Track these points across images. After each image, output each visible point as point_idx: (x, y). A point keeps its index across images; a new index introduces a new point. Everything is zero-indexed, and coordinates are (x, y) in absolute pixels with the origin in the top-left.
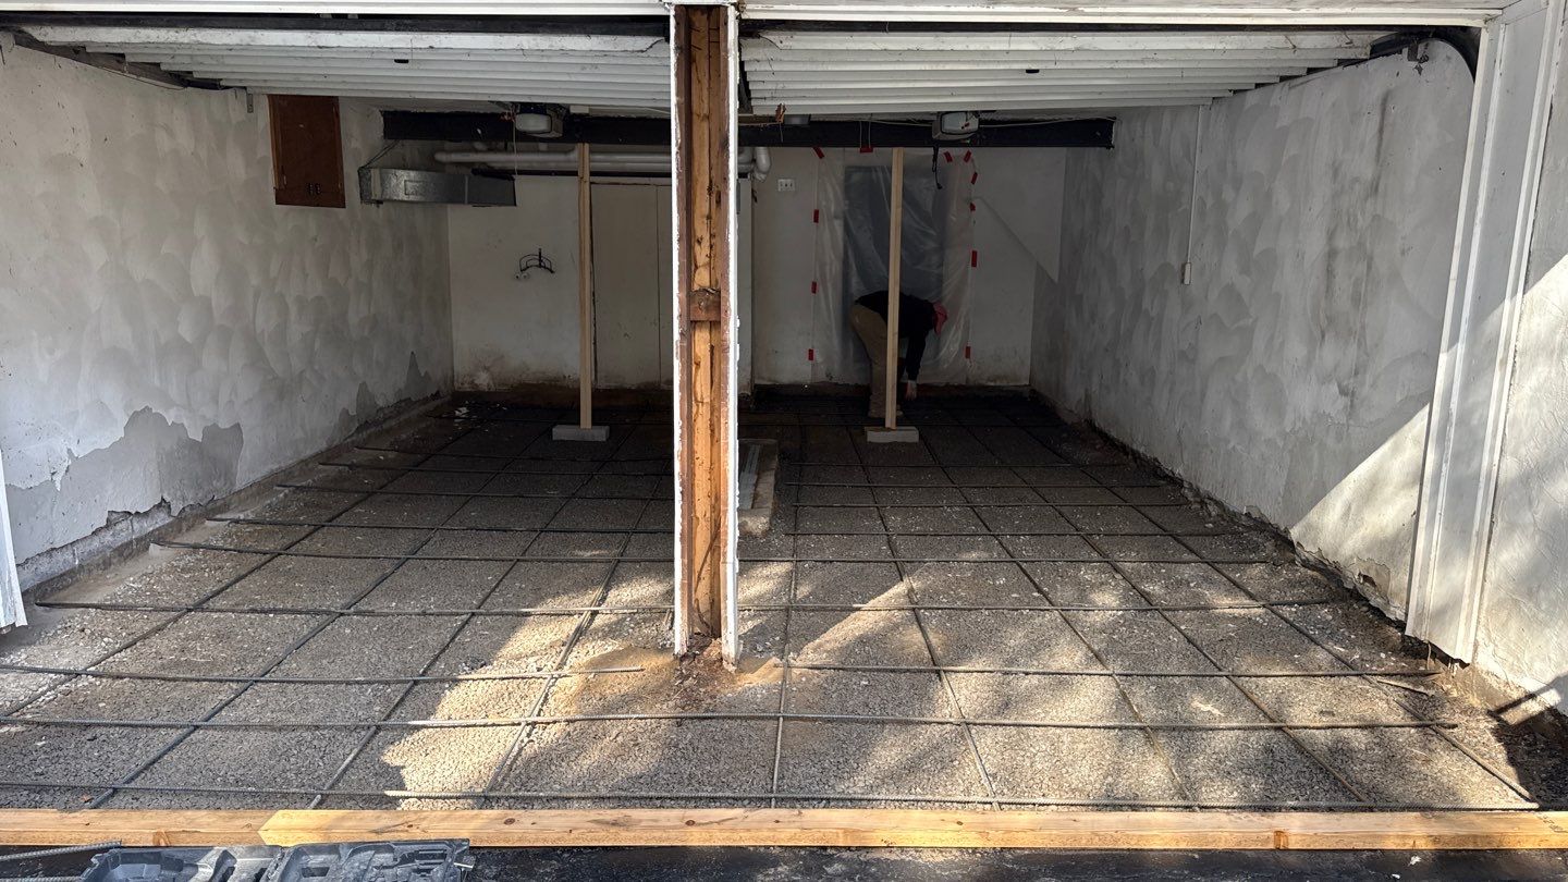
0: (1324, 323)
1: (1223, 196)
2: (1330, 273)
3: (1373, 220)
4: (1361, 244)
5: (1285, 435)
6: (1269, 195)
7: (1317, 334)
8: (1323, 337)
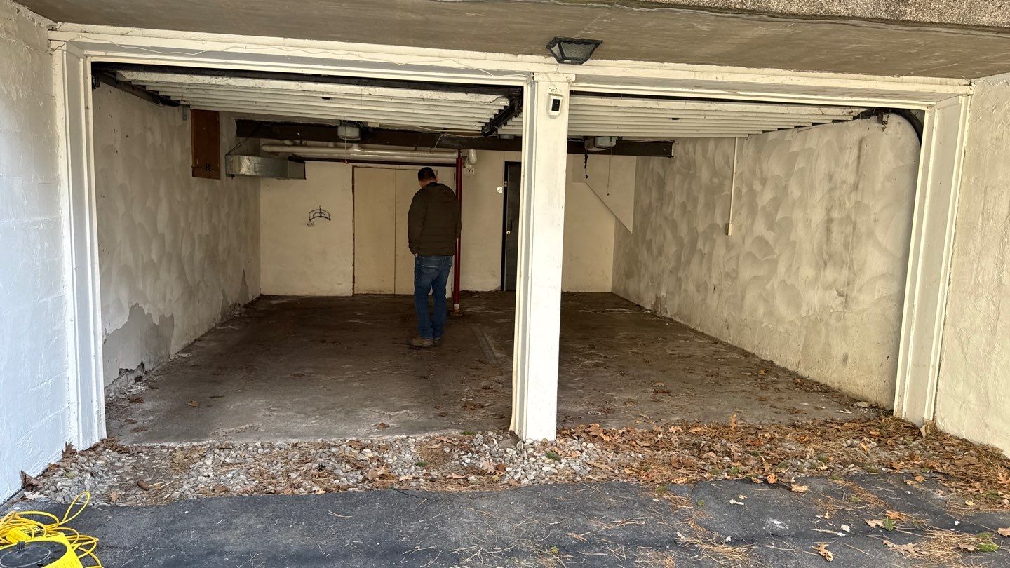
0: (826, 257)
1: (754, 187)
2: (828, 231)
3: (856, 204)
4: (848, 217)
5: (802, 319)
6: (786, 188)
7: (822, 263)
8: (826, 265)
